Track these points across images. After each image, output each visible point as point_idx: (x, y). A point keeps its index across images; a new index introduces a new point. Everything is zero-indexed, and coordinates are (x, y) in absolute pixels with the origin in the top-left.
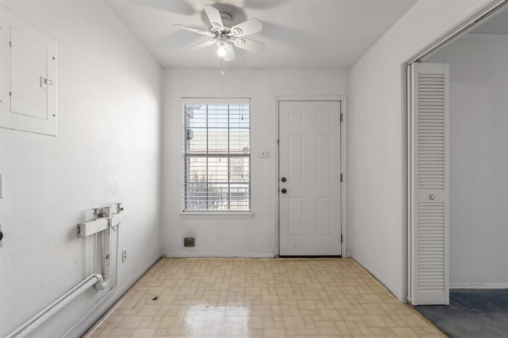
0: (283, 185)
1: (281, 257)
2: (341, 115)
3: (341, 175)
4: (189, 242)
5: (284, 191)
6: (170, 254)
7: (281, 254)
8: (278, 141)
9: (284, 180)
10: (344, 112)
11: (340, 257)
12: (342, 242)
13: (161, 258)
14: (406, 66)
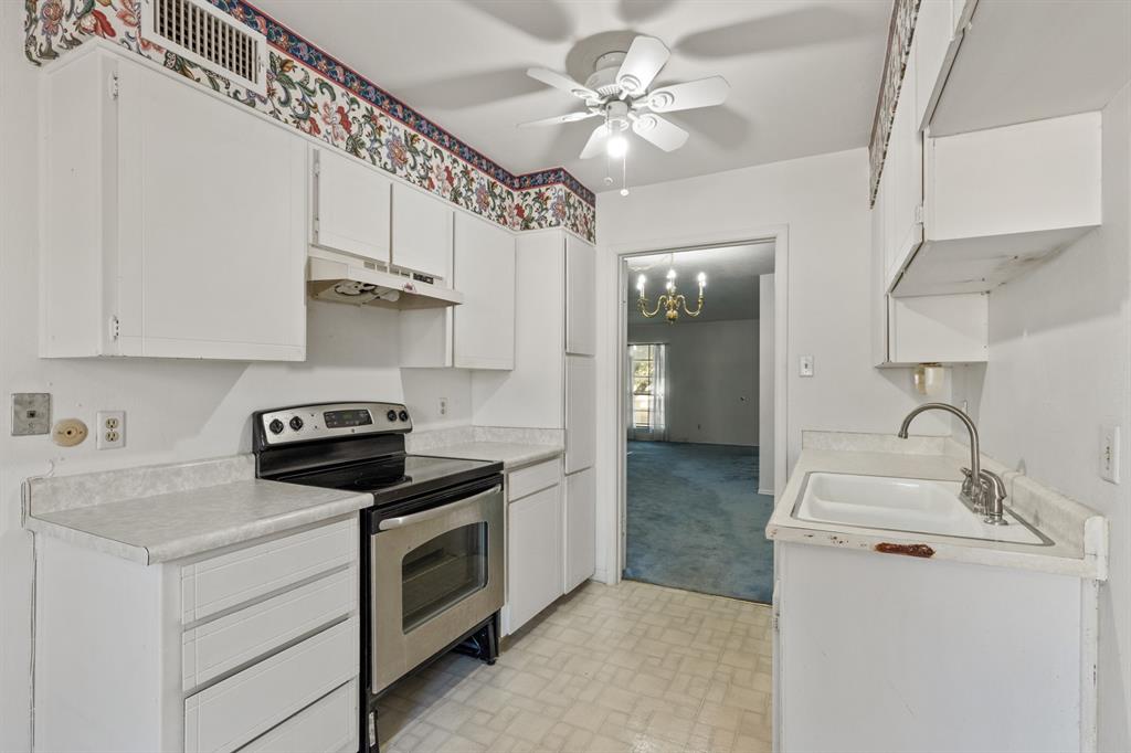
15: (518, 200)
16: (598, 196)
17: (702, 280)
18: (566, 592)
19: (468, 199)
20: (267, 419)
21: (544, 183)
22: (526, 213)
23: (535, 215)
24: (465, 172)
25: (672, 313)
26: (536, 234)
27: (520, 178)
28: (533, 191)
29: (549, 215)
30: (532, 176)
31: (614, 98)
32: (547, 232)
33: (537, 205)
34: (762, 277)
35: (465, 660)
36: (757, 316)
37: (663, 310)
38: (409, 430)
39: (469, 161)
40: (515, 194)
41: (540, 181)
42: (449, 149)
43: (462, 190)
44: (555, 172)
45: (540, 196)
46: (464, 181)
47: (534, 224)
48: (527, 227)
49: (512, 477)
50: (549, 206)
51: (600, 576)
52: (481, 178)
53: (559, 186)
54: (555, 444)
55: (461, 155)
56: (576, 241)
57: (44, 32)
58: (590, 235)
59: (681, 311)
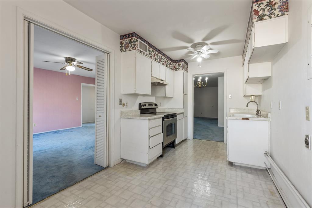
15: (174, 65)
16: (188, 63)
17: (207, 79)
18: (184, 139)
19: (157, 60)
20: (142, 104)
21: (180, 62)
22: (176, 67)
23: (178, 68)
24: (157, 54)
25: (200, 86)
26: (178, 71)
27: (175, 61)
28: (177, 63)
29: (181, 68)
30: (177, 60)
31: (199, 52)
32: (180, 71)
33: (178, 66)
34: (219, 78)
35: (169, 148)
36: (217, 86)
37: (198, 85)
38: (157, 108)
39: (158, 52)
40: (174, 64)
41: (179, 61)
42: (155, 50)
43: (157, 58)
44: (182, 60)
45: (179, 64)
46: (157, 56)
47: (177, 70)
48: (176, 70)
49: (177, 116)
50: (181, 66)
51: (189, 138)
52: (169, 61)
53: (183, 63)
54: (182, 111)
55: (156, 51)
56: (185, 72)
57: (124, 48)
58: (187, 71)
59: (202, 85)
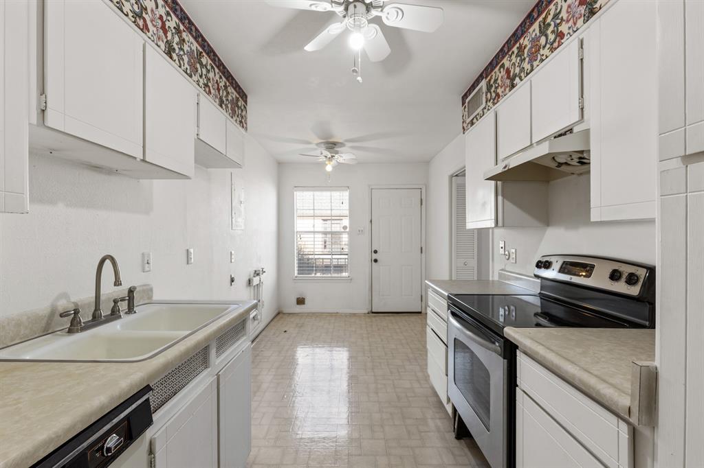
0: (375, 256)
1: (373, 313)
2: (421, 200)
3: (421, 248)
4: (301, 301)
5: (376, 261)
6: (286, 310)
7: (373, 311)
8: (371, 221)
9: (376, 252)
10: (423, 197)
11: (420, 313)
12: (422, 301)
13: (279, 313)
14: (452, 176)
